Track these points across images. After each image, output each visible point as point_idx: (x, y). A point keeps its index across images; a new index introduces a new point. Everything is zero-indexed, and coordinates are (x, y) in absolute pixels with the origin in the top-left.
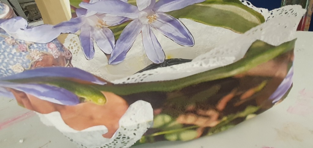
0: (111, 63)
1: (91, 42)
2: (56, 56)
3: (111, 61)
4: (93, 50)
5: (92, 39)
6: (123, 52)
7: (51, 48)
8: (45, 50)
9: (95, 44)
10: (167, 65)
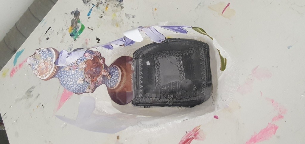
2: (92, 58)
3: (126, 46)
4: (112, 46)
7: (87, 56)
8: (85, 59)
10: (168, 41)
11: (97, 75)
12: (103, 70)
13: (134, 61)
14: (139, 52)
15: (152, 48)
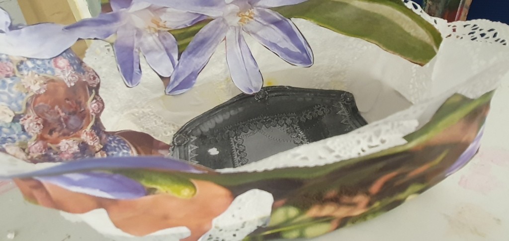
0: (169, 92)
1: (135, 55)
2: (70, 81)
3: (170, 90)
4: (139, 70)
5: (137, 50)
6: (192, 73)
7: (60, 68)
8: (49, 72)
9: (142, 60)
10: (266, 96)
11: (65, 131)
12: (88, 129)
13: (173, 150)
14: (190, 128)
15: (227, 116)
